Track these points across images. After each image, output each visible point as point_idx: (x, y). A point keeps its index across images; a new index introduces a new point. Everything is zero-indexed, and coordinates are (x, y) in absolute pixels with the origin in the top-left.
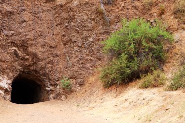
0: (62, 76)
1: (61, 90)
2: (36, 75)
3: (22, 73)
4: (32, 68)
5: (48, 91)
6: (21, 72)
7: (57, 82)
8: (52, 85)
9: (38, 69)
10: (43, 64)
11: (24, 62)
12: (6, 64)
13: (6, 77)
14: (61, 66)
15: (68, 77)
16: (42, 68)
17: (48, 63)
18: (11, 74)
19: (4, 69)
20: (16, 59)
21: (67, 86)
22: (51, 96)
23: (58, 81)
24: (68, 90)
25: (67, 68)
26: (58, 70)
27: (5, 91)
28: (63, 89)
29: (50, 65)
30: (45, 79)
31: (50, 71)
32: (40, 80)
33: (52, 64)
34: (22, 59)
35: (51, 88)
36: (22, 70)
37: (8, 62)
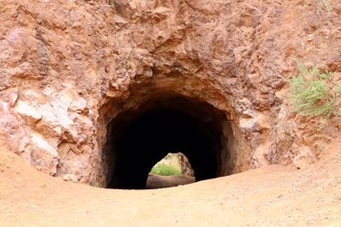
0: (294, 64)
1: (293, 124)
2: (201, 75)
3: (149, 74)
4: (180, 49)
5: (247, 135)
6: (146, 67)
7: (279, 94)
8: (258, 107)
9: (204, 52)
10: (219, 27)
11: (151, 32)
12: (73, 39)
13: (69, 85)
14: (289, 26)
15: (323, 65)
16: (217, 45)
17: (241, 24)
18: (93, 77)
19: (62, 58)
20: (119, 19)
21: (318, 102)
22: (260, 151)
23: (280, 87)
24: (323, 121)
25: (314, 28)
26: (278, 42)
27: (63, 142)
28: (304, 120)
29: (247, 30)
30: (234, 86)
31: (250, 54)
32: (218, 95)
33: (255, 23)
34: (143, 20)
35: (259, 119)
36: (150, 61)
37: (77, 28)
